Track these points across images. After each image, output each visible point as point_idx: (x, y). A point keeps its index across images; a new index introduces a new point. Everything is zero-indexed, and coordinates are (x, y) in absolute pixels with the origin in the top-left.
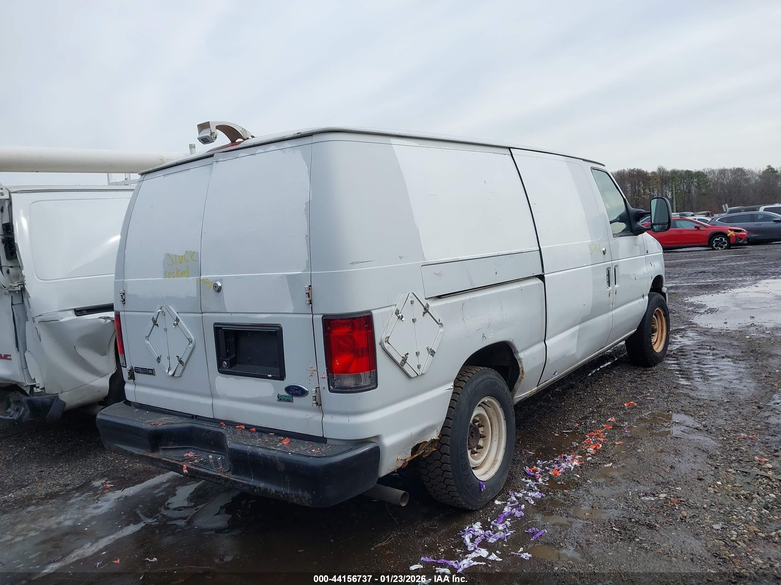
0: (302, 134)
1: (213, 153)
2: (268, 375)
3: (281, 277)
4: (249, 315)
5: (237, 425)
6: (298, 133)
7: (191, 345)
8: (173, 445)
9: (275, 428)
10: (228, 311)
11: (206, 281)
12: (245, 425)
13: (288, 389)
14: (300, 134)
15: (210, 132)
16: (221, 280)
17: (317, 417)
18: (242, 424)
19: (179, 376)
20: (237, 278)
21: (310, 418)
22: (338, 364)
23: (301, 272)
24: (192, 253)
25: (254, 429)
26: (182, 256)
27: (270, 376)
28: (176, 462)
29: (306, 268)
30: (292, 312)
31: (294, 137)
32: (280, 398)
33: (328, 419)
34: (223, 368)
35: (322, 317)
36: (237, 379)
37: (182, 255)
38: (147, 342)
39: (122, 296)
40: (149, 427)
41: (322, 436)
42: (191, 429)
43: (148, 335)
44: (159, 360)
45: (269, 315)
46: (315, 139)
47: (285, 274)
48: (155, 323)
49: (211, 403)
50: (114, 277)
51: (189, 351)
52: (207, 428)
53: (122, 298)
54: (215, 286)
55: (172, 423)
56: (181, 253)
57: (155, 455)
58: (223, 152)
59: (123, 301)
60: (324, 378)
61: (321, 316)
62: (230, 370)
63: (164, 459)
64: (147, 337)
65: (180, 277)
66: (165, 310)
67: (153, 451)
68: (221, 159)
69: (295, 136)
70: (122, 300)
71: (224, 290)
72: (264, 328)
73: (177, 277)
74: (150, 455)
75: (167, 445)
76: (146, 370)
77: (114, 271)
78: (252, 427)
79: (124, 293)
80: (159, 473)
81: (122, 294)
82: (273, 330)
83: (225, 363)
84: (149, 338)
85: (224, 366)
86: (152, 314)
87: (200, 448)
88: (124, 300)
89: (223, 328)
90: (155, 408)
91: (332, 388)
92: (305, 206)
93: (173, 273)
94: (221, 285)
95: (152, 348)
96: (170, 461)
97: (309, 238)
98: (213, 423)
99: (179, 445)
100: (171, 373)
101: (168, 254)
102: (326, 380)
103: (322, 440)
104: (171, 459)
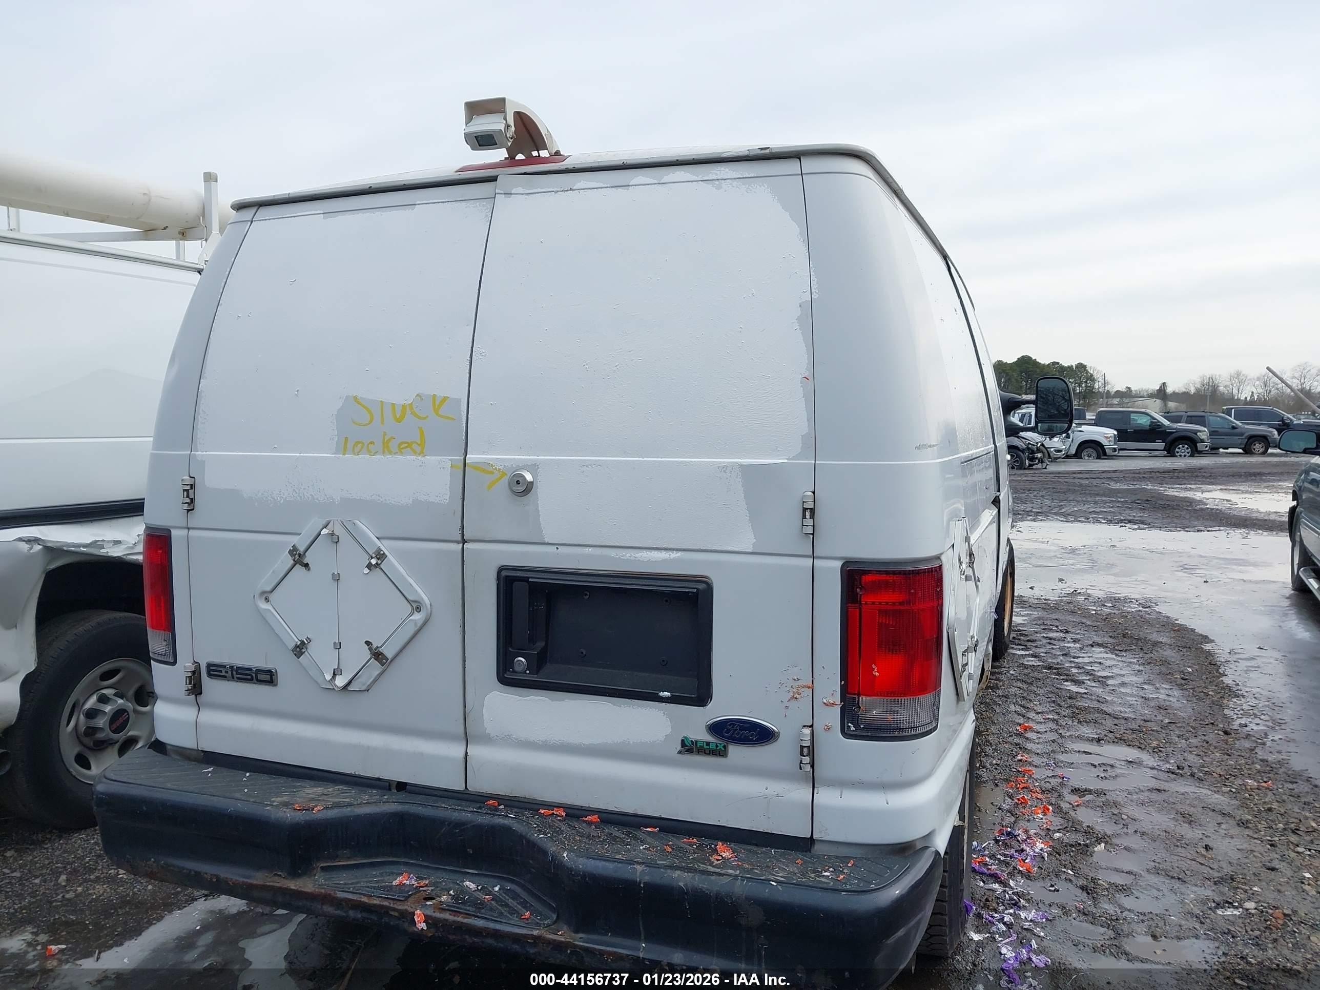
0: (773, 151)
1: (497, 174)
2: (661, 694)
3: (724, 468)
4: (613, 553)
5: (541, 807)
6: (762, 149)
7: (418, 617)
8: (349, 858)
9: (663, 816)
10: (547, 540)
11: (484, 468)
12: (568, 808)
13: (717, 728)
14: (767, 151)
15: (505, 122)
16: (533, 467)
17: (800, 793)
18: (560, 806)
19: (364, 688)
20: (584, 464)
21: (777, 795)
22: (877, 674)
23: (786, 461)
24: (437, 403)
25: (593, 818)
26: (404, 406)
27: (667, 694)
28: (386, 903)
29: (800, 451)
30: (750, 551)
31: (747, 156)
32: (689, 747)
33: (826, 797)
34: (514, 671)
35: (842, 566)
36: (553, 701)
37: (403, 402)
38: (264, 606)
39: (187, 491)
40: (289, 815)
41: (809, 836)
42: (401, 818)
43: (269, 589)
44: (300, 649)
45: (679, 554)
46: (809, 164)
47: (737, 463)
48: (299, 559)
49: (462, 754)
50: (152, 443)
51: (410, 630)
52: (455, 816)
53: (188, 496)
54: (518, 480)
55: (350, 805)
56: (401, 396)
57: (307, 885)
58: (525, 174)
59: (189, 504)
60: (833, 704)
61: (838, 564)
62: (534, 678)
63: (341, 895)
64: (264, 593)
65: (396, 453)
66: (339, 530)
67: (294, 873)
68: (520, 190)
69: (752, 153)
70: (188, 500)
71: (542, 492)
72: (659, 583)
73: (383, 453)
74: (293, 885)
75: (334, 858)
76: (249, 672)
77: (151, 428)
78: (586, 813)
79: (191, 485)
80: (169, 906)
81: (188, 488)
82: (690, 588)
83: (523, 660)
84: (272, 597)
85: (518, 668)
86: (294, 540)
87: (425, 864)
88: (192, 500)
89: (530, 580)
90: (274, 765)
91: (853, 728)
92: (798, 312)
93: (372, 443)
94: (532, 480)
95: (279, 617)
96: (365, 899)
97: (811, 381)
98: (468, 803)
99: (366, 857)
100: (340, 682)
101: (355, 398)
102: (837, 710)
103: (805, 845)
104: (365, 895)
